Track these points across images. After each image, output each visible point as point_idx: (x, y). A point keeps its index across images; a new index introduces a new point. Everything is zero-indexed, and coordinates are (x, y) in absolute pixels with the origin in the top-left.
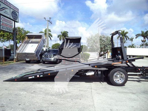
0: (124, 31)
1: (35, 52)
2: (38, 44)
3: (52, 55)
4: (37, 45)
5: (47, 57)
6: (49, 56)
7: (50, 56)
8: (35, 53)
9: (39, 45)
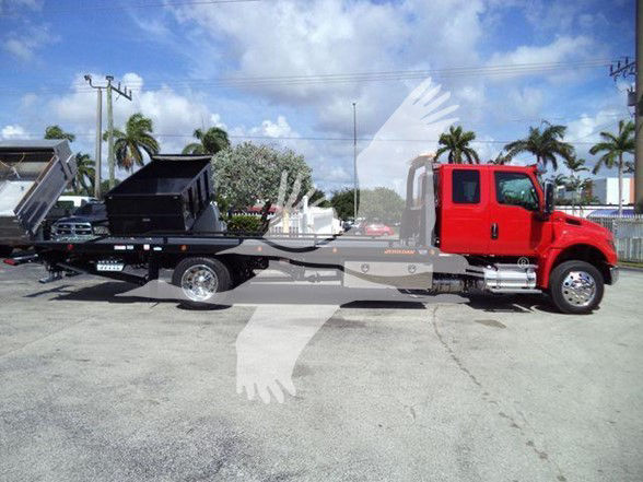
0: (459, 130)
1: (16, 211)
2: (32, 183)
3: (88, 224)
4: (28, 185)
5: (68, 233)
6: (73, 228)
7: (77, 226)
8: (16, 218)
9: (35, 185)
